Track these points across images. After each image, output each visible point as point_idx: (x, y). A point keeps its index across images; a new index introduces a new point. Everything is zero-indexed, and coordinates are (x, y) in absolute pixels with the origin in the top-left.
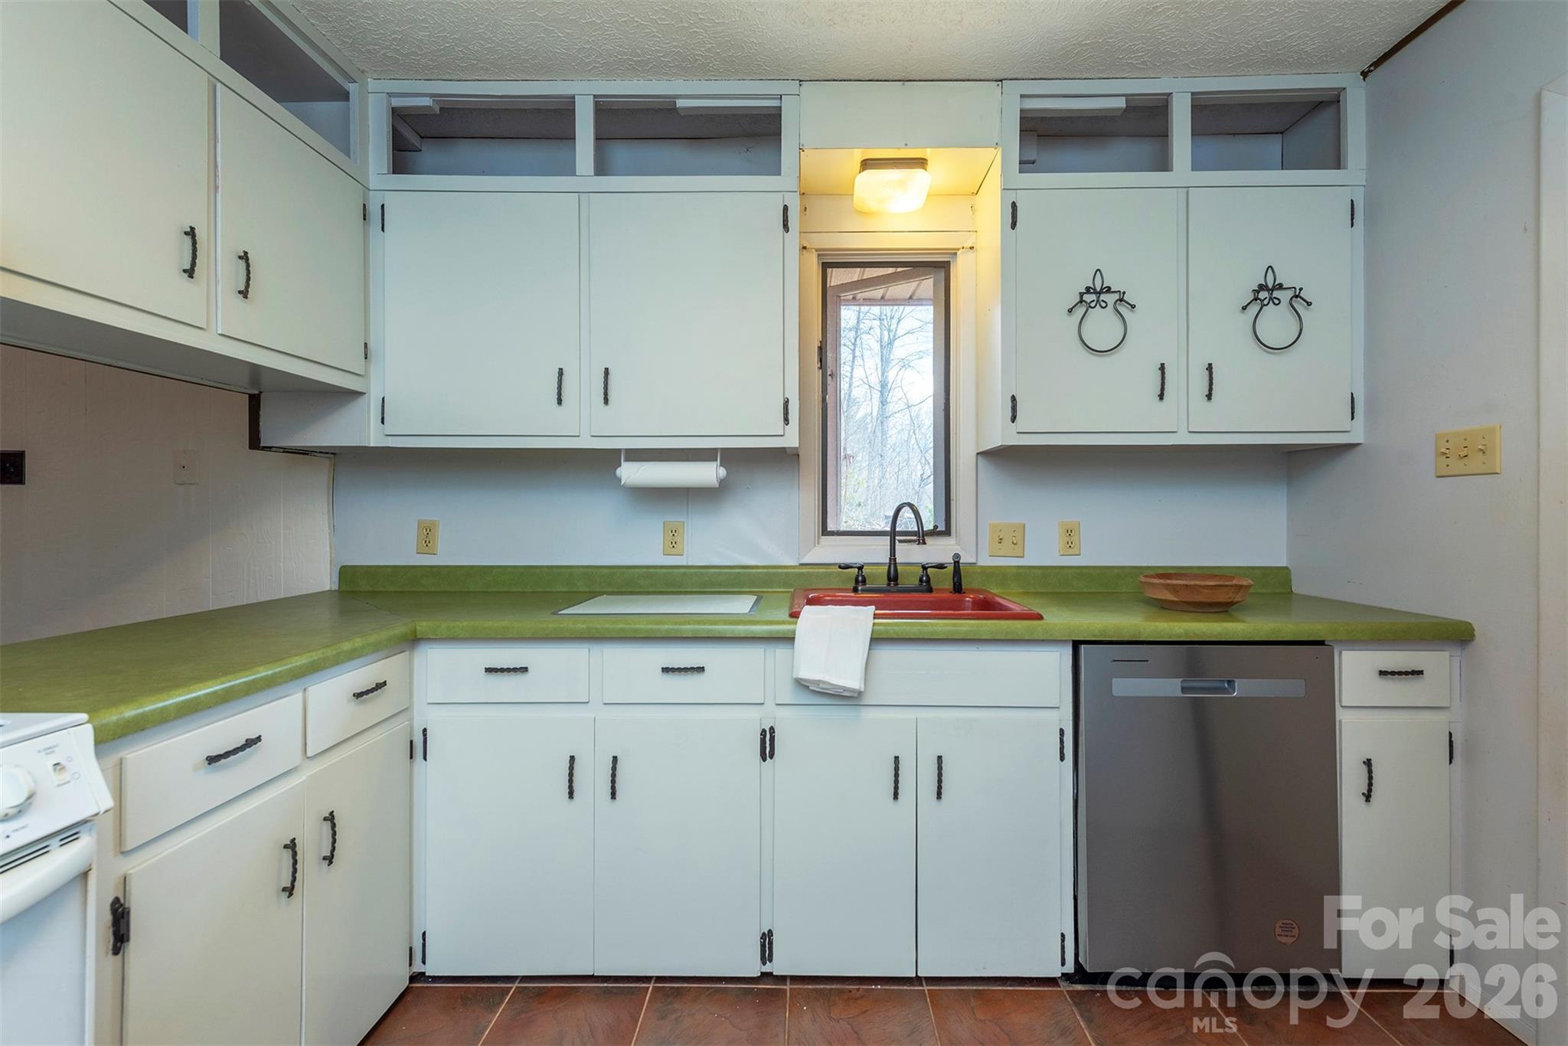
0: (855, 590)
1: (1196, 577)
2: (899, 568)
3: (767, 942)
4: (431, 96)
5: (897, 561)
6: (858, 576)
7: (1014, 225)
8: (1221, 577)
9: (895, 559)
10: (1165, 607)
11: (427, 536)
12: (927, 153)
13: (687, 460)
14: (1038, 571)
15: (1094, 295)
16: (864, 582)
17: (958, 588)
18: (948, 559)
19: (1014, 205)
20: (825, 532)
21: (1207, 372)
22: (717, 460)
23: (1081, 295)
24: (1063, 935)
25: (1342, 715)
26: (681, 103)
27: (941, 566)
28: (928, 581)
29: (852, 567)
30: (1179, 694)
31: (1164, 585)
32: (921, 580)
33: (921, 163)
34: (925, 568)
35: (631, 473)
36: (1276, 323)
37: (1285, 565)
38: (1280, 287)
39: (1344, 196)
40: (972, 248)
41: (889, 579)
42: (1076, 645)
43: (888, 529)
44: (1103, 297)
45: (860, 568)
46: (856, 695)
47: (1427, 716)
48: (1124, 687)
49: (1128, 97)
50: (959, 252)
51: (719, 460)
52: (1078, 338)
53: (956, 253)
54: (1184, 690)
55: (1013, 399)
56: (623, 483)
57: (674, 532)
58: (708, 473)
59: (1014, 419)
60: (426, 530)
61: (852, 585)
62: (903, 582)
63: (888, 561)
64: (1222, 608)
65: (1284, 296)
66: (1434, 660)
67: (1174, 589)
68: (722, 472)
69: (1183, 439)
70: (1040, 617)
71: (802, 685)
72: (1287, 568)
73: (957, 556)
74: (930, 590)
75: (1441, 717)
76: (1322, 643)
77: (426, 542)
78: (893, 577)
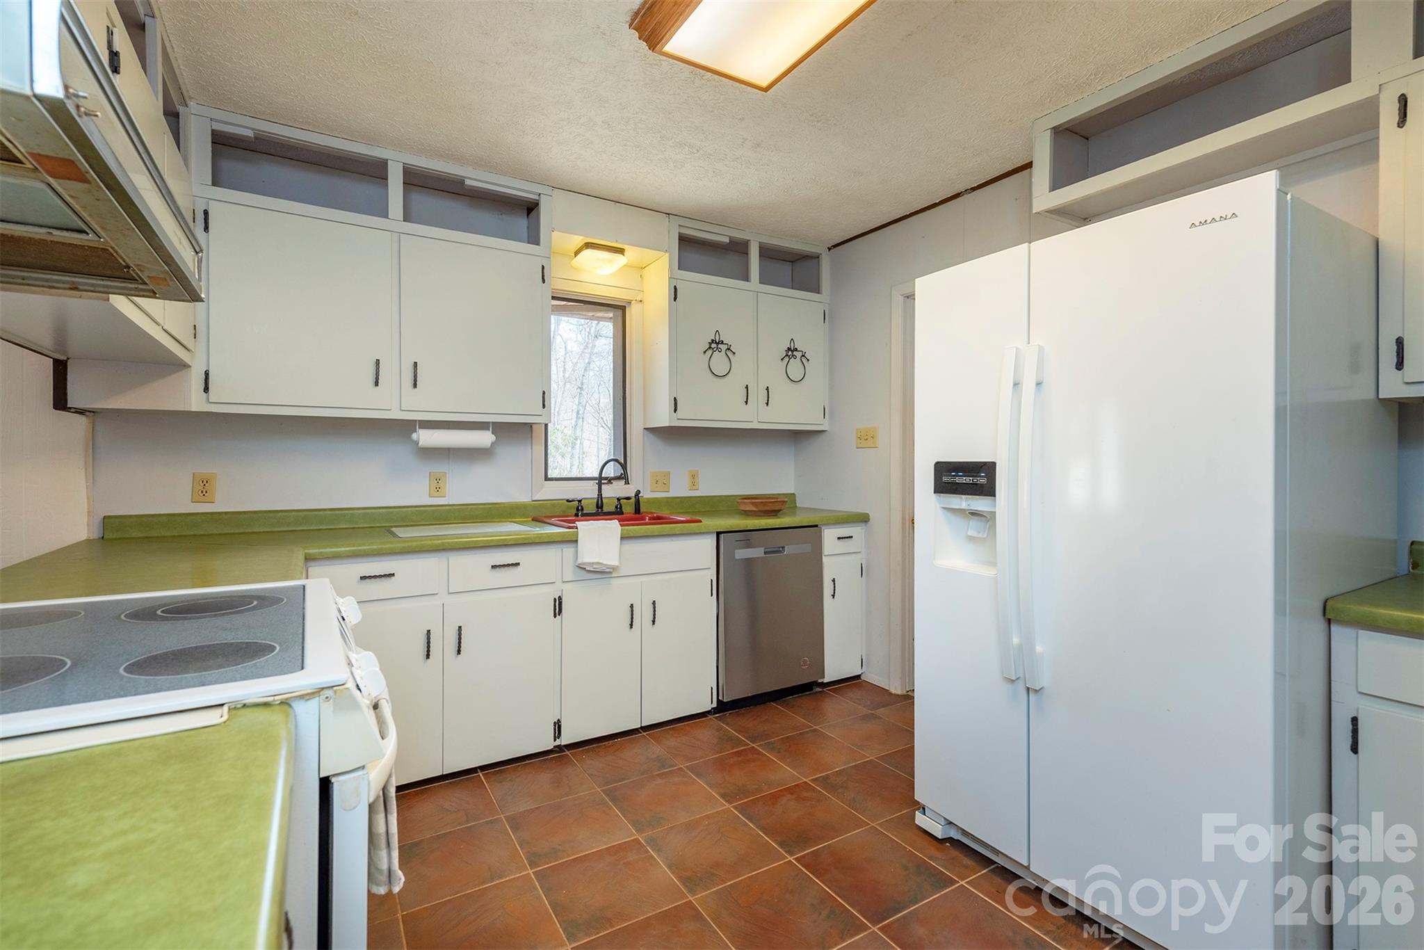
0: (577, 515)
1: (767, 498)
2: (604, 500)
3: (558, 726)
4: (253, 129)
5: (603, 496)
6: (578, 507)
7: (675, 299)
8: (773, 498)
9: (601, 495)
10: (747, 514)
11: (203, 487)
12: (625, 247)
13: (449, 428)
14: (678, 500)
15: (715, 344)
16: (582, 509)
17: (637, 510)
18: (632, 494)
19: (675, 288)
20: (547, 479)
21: (766, 391)
22: (489, 430)
23: (710, 344)
24: (712, 688)
25: (825, 559)
26: (468, 182)
27: (628, 498)
28: (621, 508)
29: (573, 501)
30: (763, 555)
31: (750, 502)
32: (616, 507)
33: (620, 251)
34: (619, 499)
35: (426, 438)
36: (795, 367)
37: (792, 492)
38: (796, 350)
39: (821, 308)
40: (641, 301)
41: (597, 507)
42: (718, 534)
43: (597, 476)
44: (719, 346)
45: (580, 501)
46: (611, 570)
47: (853, 556)
48: (741, 554)
49: (730, 238)
50: (632, 302)
51: (491, 429)
52: (708, 369)
53: (630, 303)
54: (765, 553)
55: (675, 399)
56: (420, 444)
57: (438, 480)
58: (484, 438)
59: (675, 410)
60: (203, 482)
61: (575, 511)
62: (606, 509)
63: (597, 496)
64: (774, 513)
65: (798, 354)
66: (856, 530)
67: (755, 504)
68: (493, 438)
69: (755, 426)
70: (701, 522)
71: (581, 568)
72: (794, 494)
73: (638, 492)
74: (622, 513)
75: (858, 557)
76: (816, 526)
77: (202, 492)
78: (600, 506)
